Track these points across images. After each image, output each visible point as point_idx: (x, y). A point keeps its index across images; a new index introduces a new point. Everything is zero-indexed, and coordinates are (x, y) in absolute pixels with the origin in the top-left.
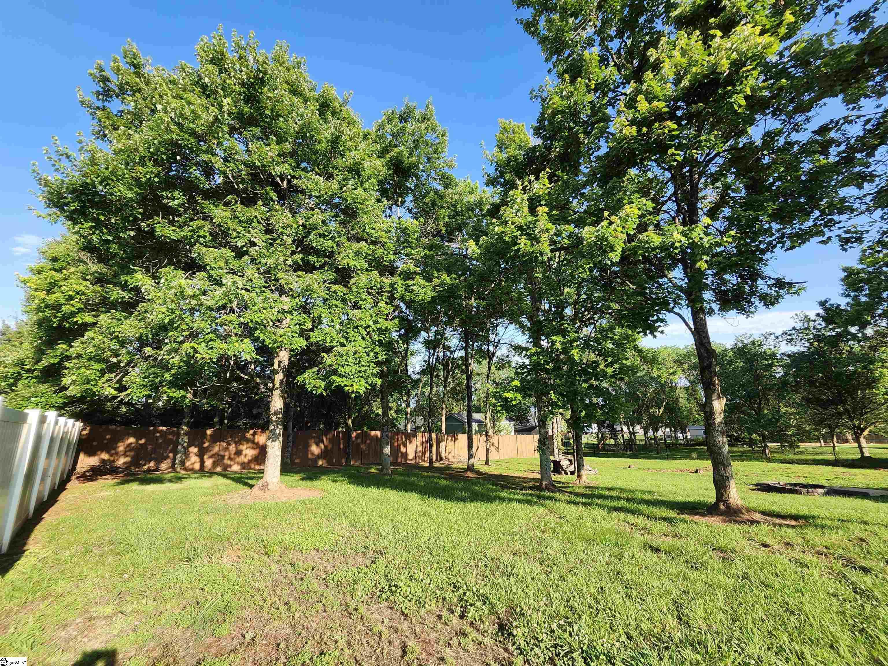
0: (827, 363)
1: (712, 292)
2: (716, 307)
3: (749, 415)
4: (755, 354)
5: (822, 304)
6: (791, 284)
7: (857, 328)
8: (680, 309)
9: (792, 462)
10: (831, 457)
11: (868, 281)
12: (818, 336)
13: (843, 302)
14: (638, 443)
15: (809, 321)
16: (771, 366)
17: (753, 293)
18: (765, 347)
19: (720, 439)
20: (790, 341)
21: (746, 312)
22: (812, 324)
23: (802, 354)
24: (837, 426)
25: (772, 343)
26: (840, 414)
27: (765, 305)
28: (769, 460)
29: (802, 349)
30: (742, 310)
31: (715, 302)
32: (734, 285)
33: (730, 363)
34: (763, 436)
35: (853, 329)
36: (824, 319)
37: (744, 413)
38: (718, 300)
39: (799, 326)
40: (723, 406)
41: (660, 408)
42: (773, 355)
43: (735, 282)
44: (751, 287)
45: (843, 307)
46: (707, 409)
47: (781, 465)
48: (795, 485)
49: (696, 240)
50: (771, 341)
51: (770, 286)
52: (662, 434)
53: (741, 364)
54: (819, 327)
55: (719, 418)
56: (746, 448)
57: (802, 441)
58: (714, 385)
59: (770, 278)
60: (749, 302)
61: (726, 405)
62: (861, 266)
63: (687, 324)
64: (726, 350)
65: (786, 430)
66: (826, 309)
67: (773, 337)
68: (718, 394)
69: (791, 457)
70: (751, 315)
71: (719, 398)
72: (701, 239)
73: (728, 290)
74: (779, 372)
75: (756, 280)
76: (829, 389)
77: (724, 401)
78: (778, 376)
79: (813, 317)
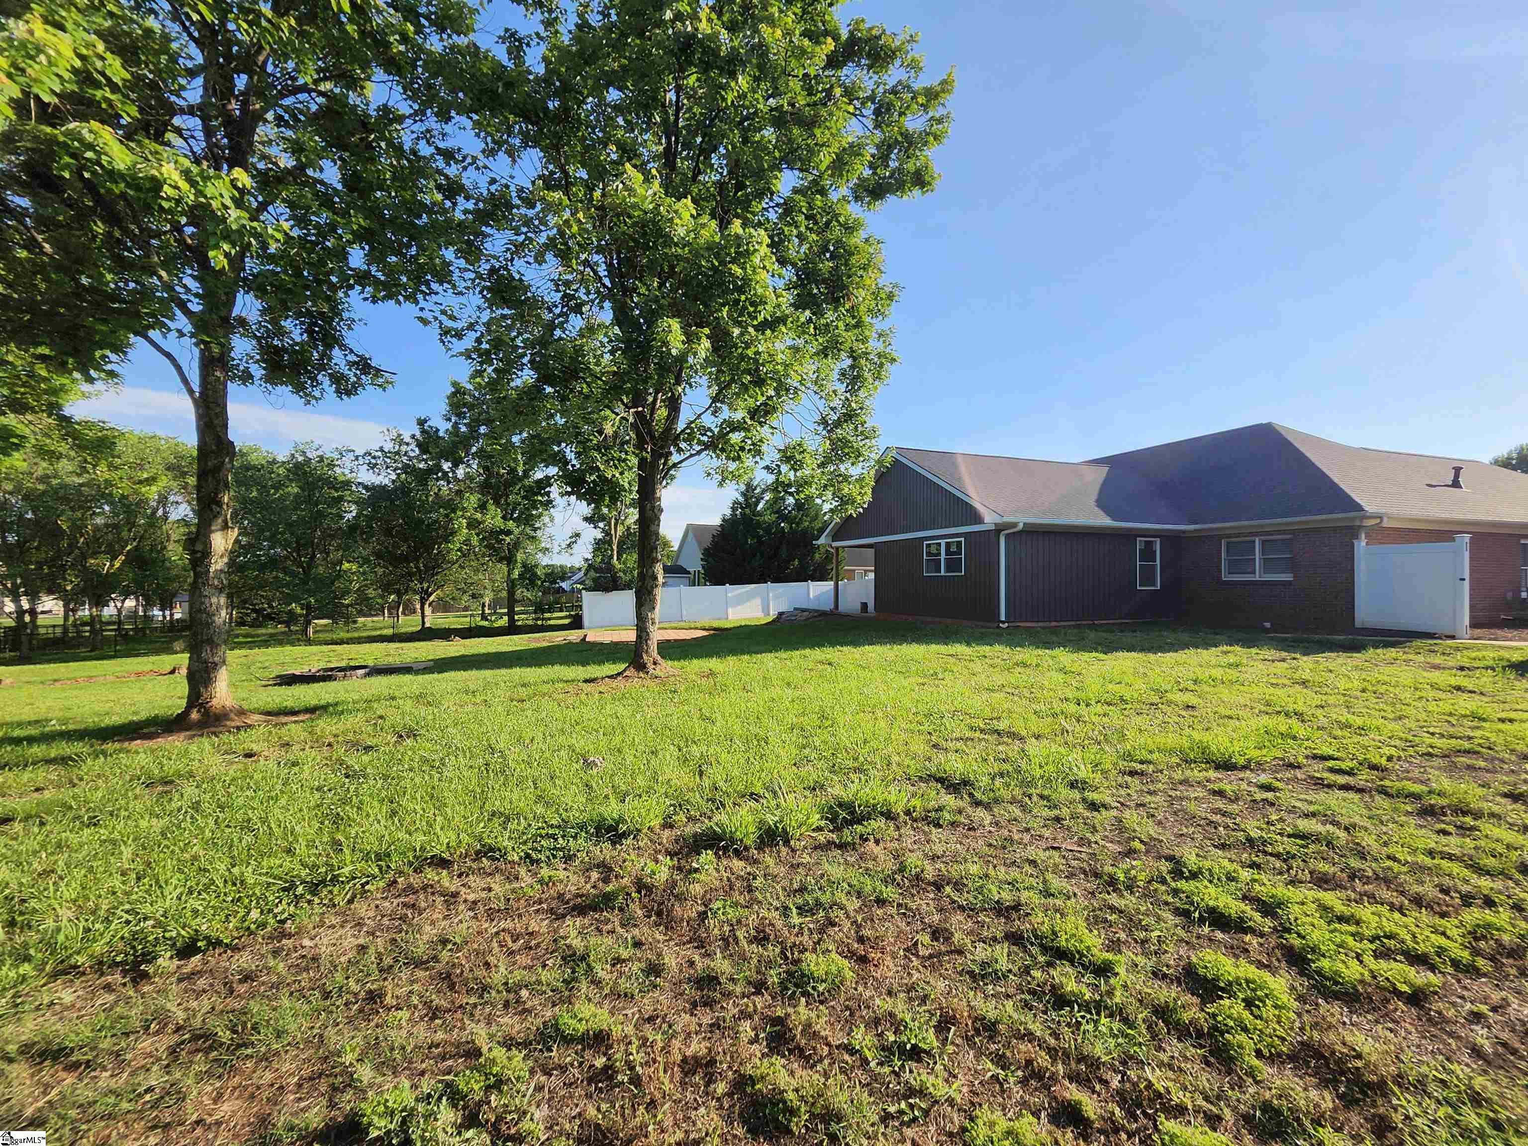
0: (410, 506)
1: (254, 342)
2: (257, 371)
3: (293, 575)
4: (320, 478)
5: (421, 422)
6: (378, 370)
7: (450, 464)
8: (164, 336)
9: (341, 642)
10: (389, 632)
11: (471, 407)
12: (407, 466)
13: (443, 427)
14: (42, 631)
15: (402, 442)
16: (341, 499)
17: (322, 367)
18: (338, 470)
19: (214, 600)
20: (372, 466)
21: (306, 395)
22: (404, 448)
23: (383, 488)
24: (406, 591)
25: (348, 465)
26: (411, 574)
27: (338, 391)
28: (309, 642)
29: (386, 481)
30: (299, 388)
31: (257, 362)
32: (297, 344)
33: (278, 486)
34: (308, 607)
35: (446, 466)
36: (419, 445)
37: (285, 571)
38: (264, 361)
39: (389, 446)
40: (231, 542)
41: (114, 558)
42: (347, 484)
43: (298, 339)
44: (323, 356)
45: (441, 434)
46: (199, 547)
47: (325, 648)
48: (332, 669)
49: (215, 204)
50: (347, 460)
51: (351, 364)
52: (115, 612)
53: (296, 490)
54: (412, 454)
55: (218, 564)
56: (281, 628)
57: (361, 613)
58: (219, 504)
59: (352, 351)
60: (314, 379)
61: (237, 541)
62: (470, 387)
63: (185, 381)
64: (274, 462)
65: (342, 597)
66: (423, 432)
67: (351, 456)
68: (225, 522)
69: (344, 635)
70: (313, 402)
71: (225, 527)
72: (226, 207)
73: (284, 349)
74: (351, 512)
75: (331, 347)
76: (406, 540)
77: (233, 534)
78: (349, 516)
79: (407, 439)
